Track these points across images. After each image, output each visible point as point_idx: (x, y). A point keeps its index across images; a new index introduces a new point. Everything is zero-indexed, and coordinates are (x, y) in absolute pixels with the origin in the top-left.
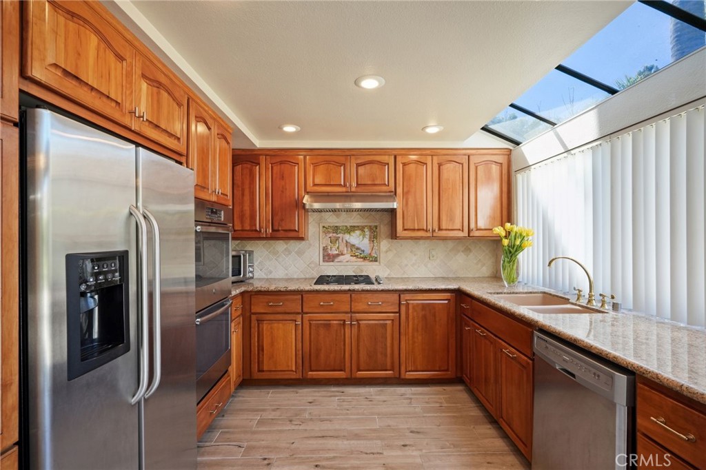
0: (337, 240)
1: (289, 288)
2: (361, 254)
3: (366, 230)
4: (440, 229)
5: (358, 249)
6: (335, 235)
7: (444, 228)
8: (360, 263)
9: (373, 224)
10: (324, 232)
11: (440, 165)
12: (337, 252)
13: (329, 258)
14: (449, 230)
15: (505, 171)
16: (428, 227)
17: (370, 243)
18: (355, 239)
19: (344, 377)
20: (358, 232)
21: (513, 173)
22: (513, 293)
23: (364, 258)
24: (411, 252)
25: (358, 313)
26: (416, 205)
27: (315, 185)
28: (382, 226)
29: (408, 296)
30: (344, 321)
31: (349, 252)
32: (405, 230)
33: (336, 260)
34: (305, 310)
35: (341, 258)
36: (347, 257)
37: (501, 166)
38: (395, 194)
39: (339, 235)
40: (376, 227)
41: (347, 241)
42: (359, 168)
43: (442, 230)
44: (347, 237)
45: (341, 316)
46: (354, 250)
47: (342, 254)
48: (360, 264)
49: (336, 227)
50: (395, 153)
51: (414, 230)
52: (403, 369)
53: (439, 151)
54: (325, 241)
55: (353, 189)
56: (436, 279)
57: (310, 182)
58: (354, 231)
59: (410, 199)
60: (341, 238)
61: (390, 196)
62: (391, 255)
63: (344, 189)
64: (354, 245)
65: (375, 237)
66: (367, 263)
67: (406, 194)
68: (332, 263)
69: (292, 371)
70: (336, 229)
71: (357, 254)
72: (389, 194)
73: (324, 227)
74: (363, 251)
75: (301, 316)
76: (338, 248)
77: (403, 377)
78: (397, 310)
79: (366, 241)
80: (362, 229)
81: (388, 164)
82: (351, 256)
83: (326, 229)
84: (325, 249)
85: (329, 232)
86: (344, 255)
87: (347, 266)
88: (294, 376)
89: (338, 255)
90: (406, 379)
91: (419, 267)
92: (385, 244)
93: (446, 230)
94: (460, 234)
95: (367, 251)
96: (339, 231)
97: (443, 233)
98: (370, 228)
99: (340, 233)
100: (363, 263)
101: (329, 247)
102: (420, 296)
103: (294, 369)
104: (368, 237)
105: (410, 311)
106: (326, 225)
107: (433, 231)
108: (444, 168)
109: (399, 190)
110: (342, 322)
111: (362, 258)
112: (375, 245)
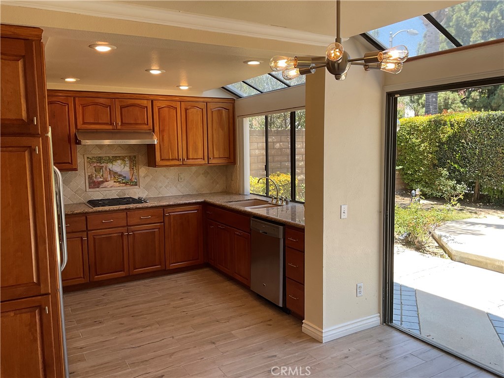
0: (101, 169)
1: (75, 212)
2: (123, 180)
3: (126, 159)
4: (188, 159)
5: (120, 175)
6: (98, 164)
7: (191, 157)
8: (123, 187)
9: (132, 155)
10: (88, 162)
11: (186, 110)
12: (102, 179)
13: (94, 184)
14: (194, 159)
15: (231, 115)
16: (179, 157)
17: (130, 170)
18: (118, 167)
19: (124, 275)
20: (119, 162)
21: (236, 117)
22: (239, 201)
23: (126, 184)
24: (164, 176)
25: (133, 226)
26: (170, 140)
27: (84, 123)
28: (140, 156)
29: (170, 210)
30: (122, 233)
31: (112, 179)
32: (162, 160)
33: (101, 186)
34: (89, 229)
35: (106, 184)
36: (111, 183)
37: (229, 111)
38: (154, 131)
39: (103, 165)
40: (135, 157)
41: (109, 169)
42: (123, 109)
43: (190, 159)
44: (110, 166)
45: (120, 230)
46: (116, 177)
47: (107, 181)
48: (121, 188)
49: (100, 157)
50: (152, 98)
51: (169, 160)
52: (167, 263)
53: (185, 98)
54: (90, 170)
55: (119, 127)
56: (183, 196)
57: (80, 121)
58: (115, 160)
59: (165, 136)
60: (104, 167)
61: (149, 133)
62: (148, 179)
63: (110, 127)
64: (116, 173)
65: (135, 165)
66: (128, 187)
67: (162, 131)
68: (98, 189)
69: (81, 277)
70: (100, 160)
71: (119, 180)
72: (149, 131)
73: (88, 158)
74: (125, 177)
75: (86, 233)
76: (102, 176)
77: (167, 268)
78: (162, 221)
79: (127, 169)
80: (123, 159)
81: (147, 107)
82: (115, 182)
83: (91, 161)
84: (90, 177)
85: (93, 162)
86: (108, 181)
87: (111, 190)
88: (82, 281)
89: (102, 182)
90: (170, 270)
91: (171, 187)
92: (143, 170)
93: (192, 159)
94: (203, 162)
95: (129, 176)
96: (102, 161)
97: (190, 162)
98: (130, 158)
99: (103, 163)
100: (125, 188)
101: (94, 176)
102: (178, 209)
103: (82, 276)
104: (128, 165)
105: (172, 220)
106: (90, 156)
107: (183, 160)
108: (189, 111)
109: (157, 129)
110: (120, 234)
111: (124, 183)
112: (135, 172)
